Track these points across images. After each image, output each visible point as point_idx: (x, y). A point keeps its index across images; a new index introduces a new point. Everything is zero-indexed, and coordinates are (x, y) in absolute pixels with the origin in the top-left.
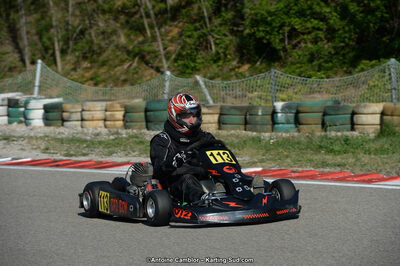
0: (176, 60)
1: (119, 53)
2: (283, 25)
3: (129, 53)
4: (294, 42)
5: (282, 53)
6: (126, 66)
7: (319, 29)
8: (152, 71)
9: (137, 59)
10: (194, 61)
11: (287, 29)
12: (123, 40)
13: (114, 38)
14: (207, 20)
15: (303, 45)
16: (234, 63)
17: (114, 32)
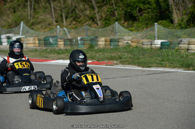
0: (104, 21)
1: (86, 18)
2: (137, 7)
3: (89, 17)
4: (141, 13)
5: (137, 18)
6: (87, 23)
7: (150, 8)
8: (96, 25)
9: (91, 20)
10: (109, 21)
11: (138, 8)
12: (88, 12)
13: (85, 12)
14: (114, 5)
15: (144, 15)
16: (123, 22)
17: (86, 9)
